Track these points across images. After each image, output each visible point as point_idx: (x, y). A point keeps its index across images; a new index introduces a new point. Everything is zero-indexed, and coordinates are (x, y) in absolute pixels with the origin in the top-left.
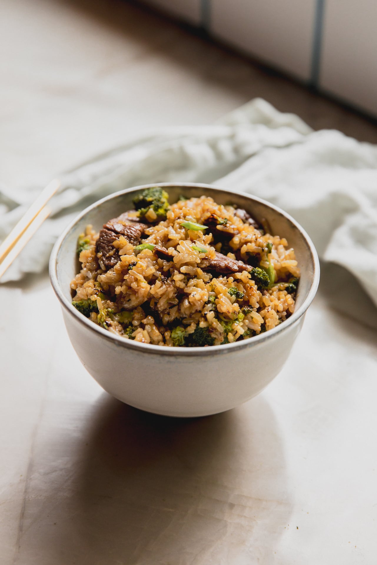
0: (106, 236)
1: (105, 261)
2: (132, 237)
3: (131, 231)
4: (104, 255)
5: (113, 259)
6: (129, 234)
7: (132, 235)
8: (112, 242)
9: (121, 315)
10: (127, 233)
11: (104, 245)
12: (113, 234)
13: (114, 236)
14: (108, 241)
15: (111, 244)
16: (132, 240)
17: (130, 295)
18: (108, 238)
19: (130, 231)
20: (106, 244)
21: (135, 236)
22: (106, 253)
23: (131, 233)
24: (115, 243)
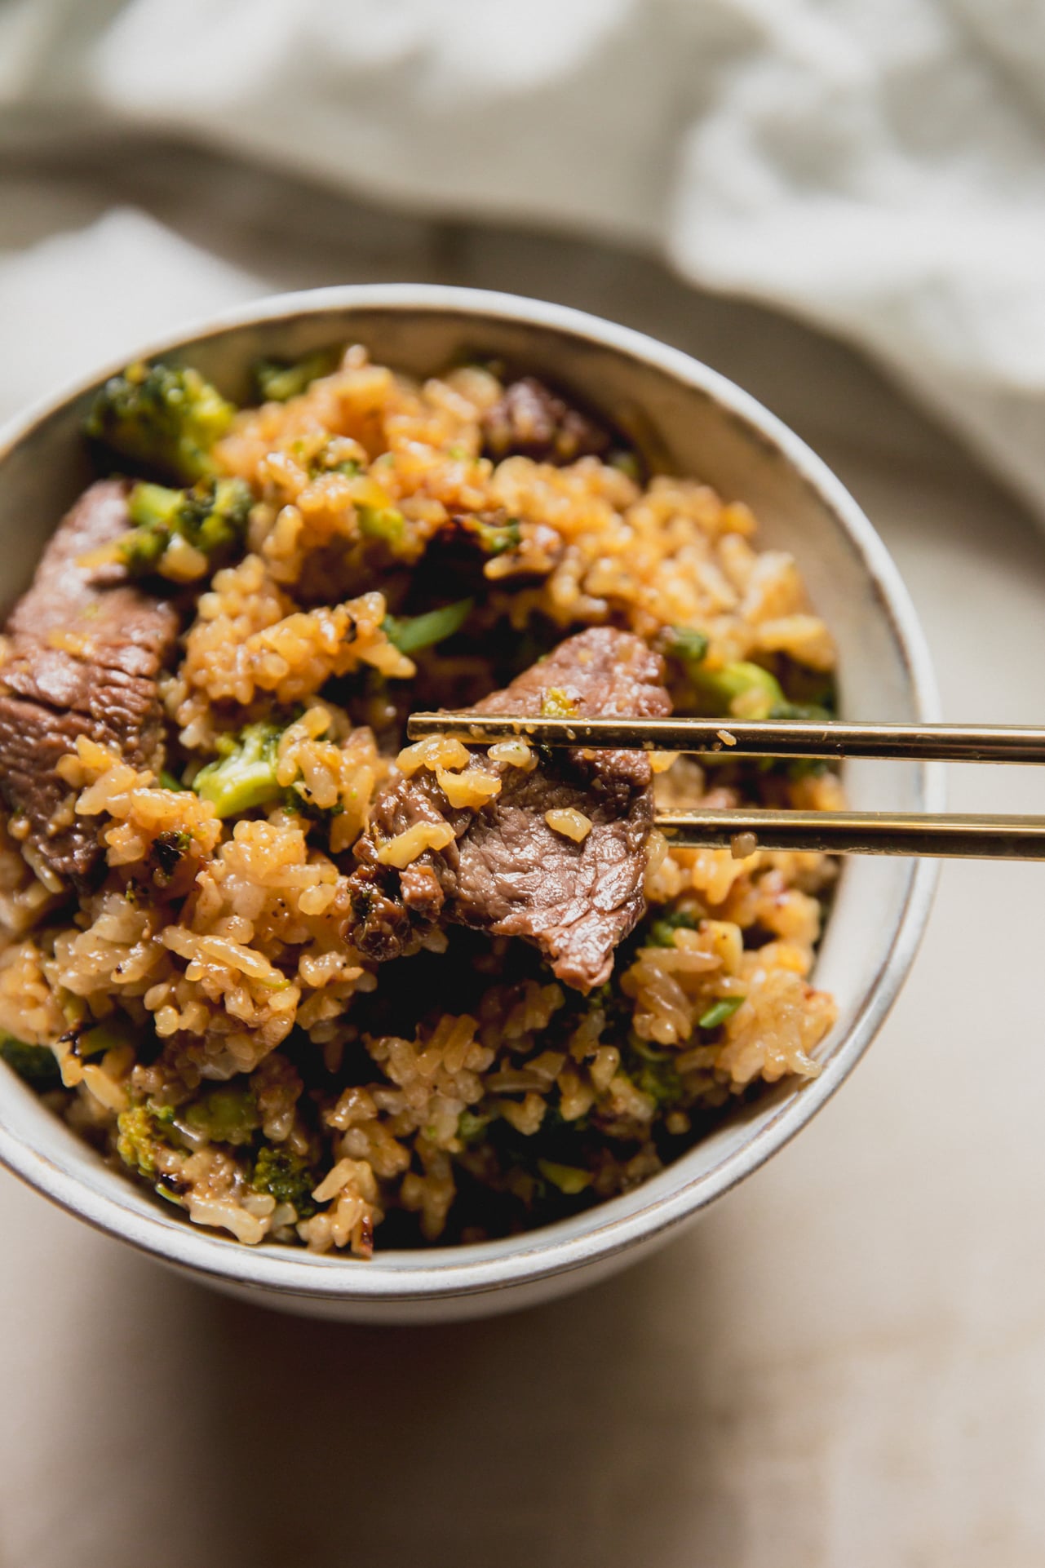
0: (17, 737)
1: (52, 858)
2: (125, 722)
3: (115, 691)
4: (36, 827)
5: (78, 838)
6: (108, 710)
7: (125, 711)
8: (53, 763)
9: (210, 1116)
10: (100, 708)
11: (24, 779)
12: (48, 719)
13: (53, 729)
14: (35, 760)
15: (50, 772)
16: (131, 734)
17: (225, 1036)
18: (28, 745)
19: (109, 694)
20: (30, 775)
21: (137, 713)
22: (40, 816)
23: (117, 701)
24: (66, 767)
